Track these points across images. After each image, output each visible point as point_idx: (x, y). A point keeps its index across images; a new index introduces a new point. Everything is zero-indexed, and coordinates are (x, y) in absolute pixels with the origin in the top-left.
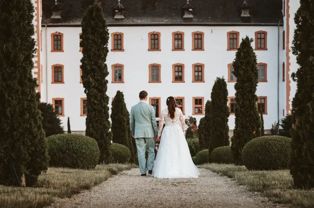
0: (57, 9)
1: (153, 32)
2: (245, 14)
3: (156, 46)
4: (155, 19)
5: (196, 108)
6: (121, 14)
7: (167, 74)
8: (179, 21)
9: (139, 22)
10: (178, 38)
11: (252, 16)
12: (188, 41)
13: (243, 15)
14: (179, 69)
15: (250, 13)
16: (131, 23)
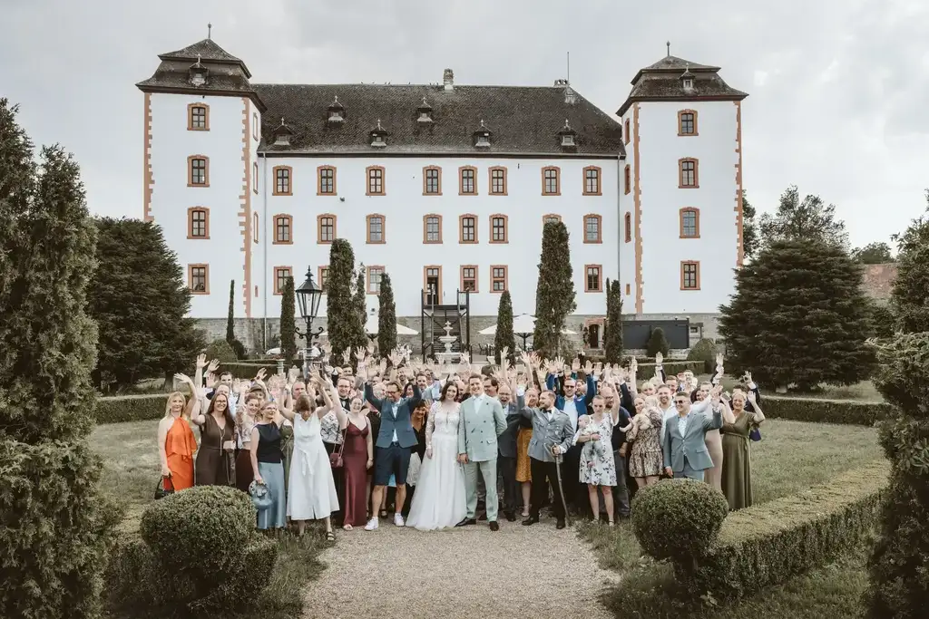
0: (283, 132)
1: (430, 166)
2: (568, 142)
3: (435, 188)
4: (432, 147)
5: (494, 282)
6: (382, 140)
7: (451, 229)
8: (469, 150)
9: (408, 150)
10: (468, 175)
11: (578, 145)
12: (483, 181)
13: (563, 144)
14: (469, 222)
15: (575, 141)
16: (396, 151)
